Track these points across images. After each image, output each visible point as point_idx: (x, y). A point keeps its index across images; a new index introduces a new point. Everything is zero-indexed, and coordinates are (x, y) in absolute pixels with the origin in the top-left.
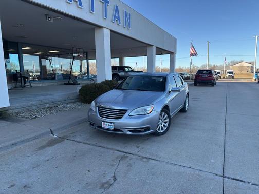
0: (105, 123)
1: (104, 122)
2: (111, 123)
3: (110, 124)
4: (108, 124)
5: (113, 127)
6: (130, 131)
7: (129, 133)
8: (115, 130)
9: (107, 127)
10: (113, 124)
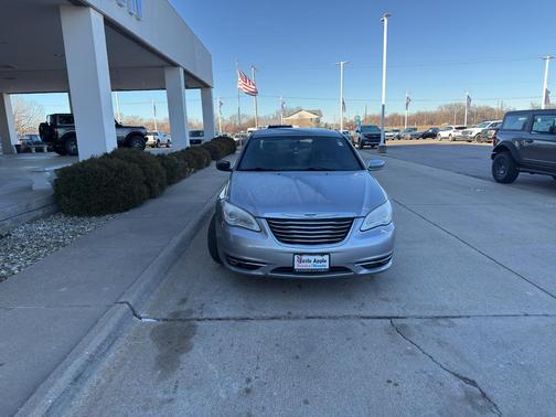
0: (304, 258)
1: (301, 254)
2: (322, 254)
3: (319, 258)
4: (312, 258)
5: (327, 264)
6: (365, 267)
7: (365, 271)
8: (333, 269)
9: (310, 266)
10: (326, 258)
